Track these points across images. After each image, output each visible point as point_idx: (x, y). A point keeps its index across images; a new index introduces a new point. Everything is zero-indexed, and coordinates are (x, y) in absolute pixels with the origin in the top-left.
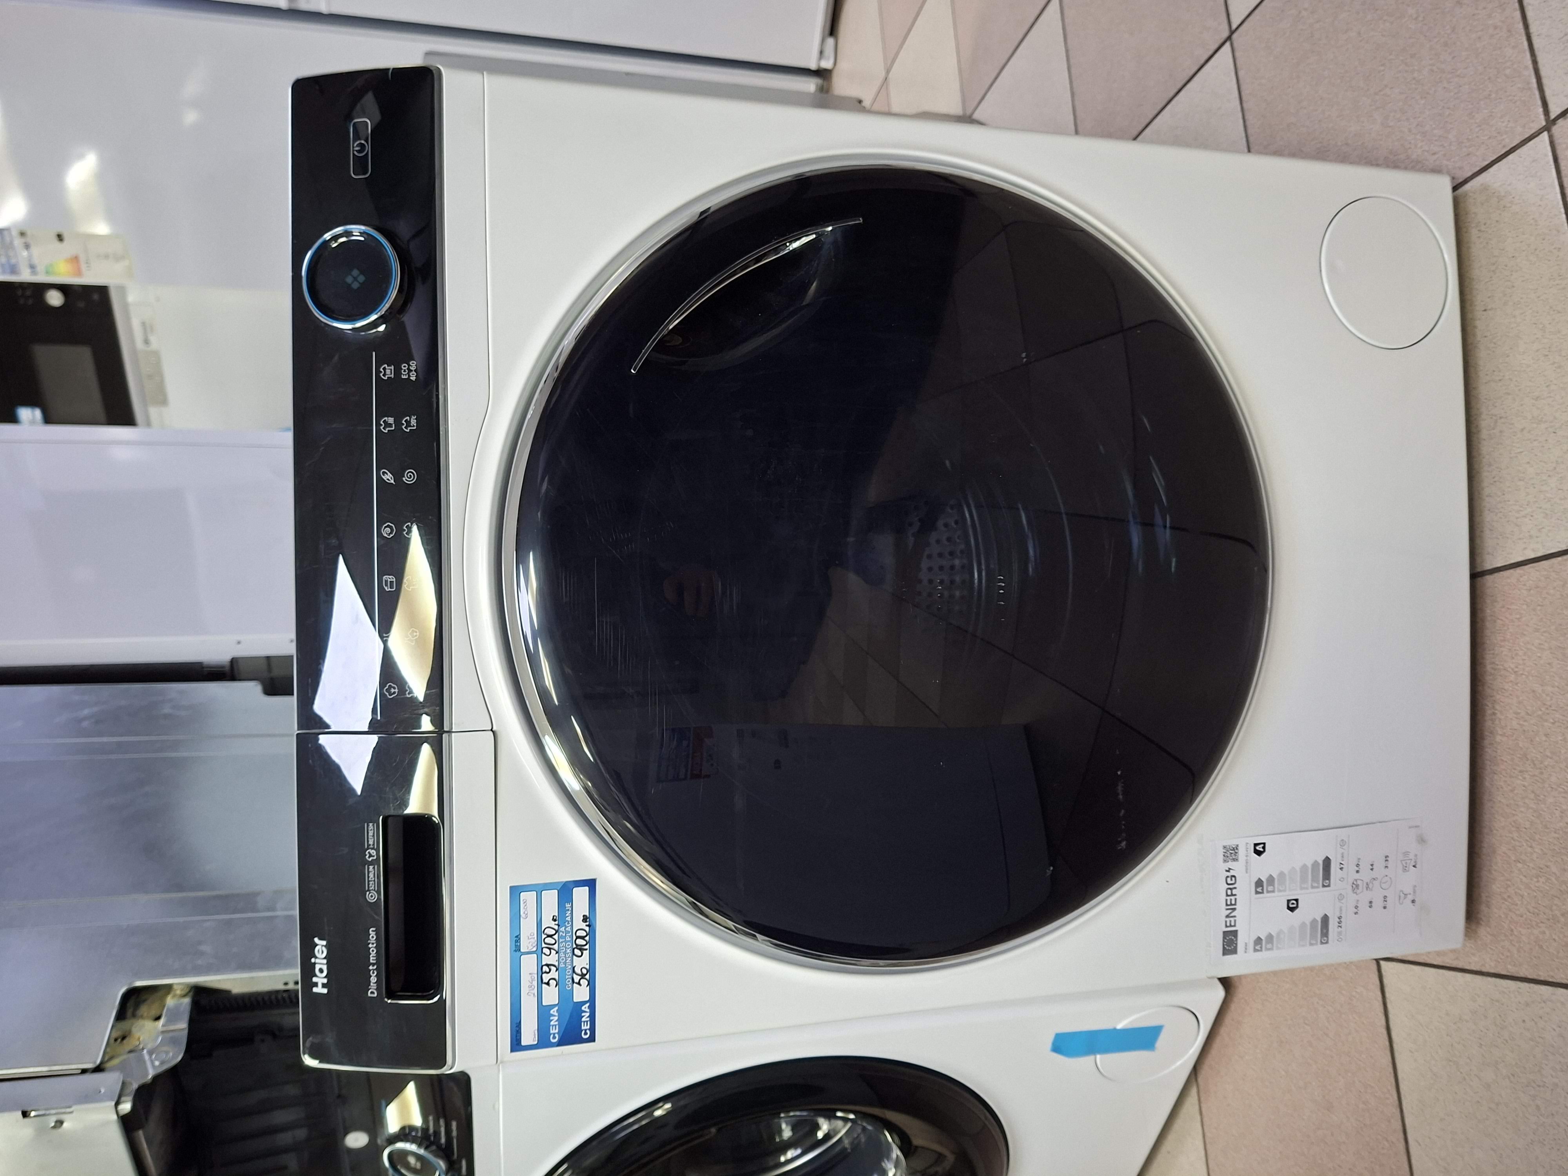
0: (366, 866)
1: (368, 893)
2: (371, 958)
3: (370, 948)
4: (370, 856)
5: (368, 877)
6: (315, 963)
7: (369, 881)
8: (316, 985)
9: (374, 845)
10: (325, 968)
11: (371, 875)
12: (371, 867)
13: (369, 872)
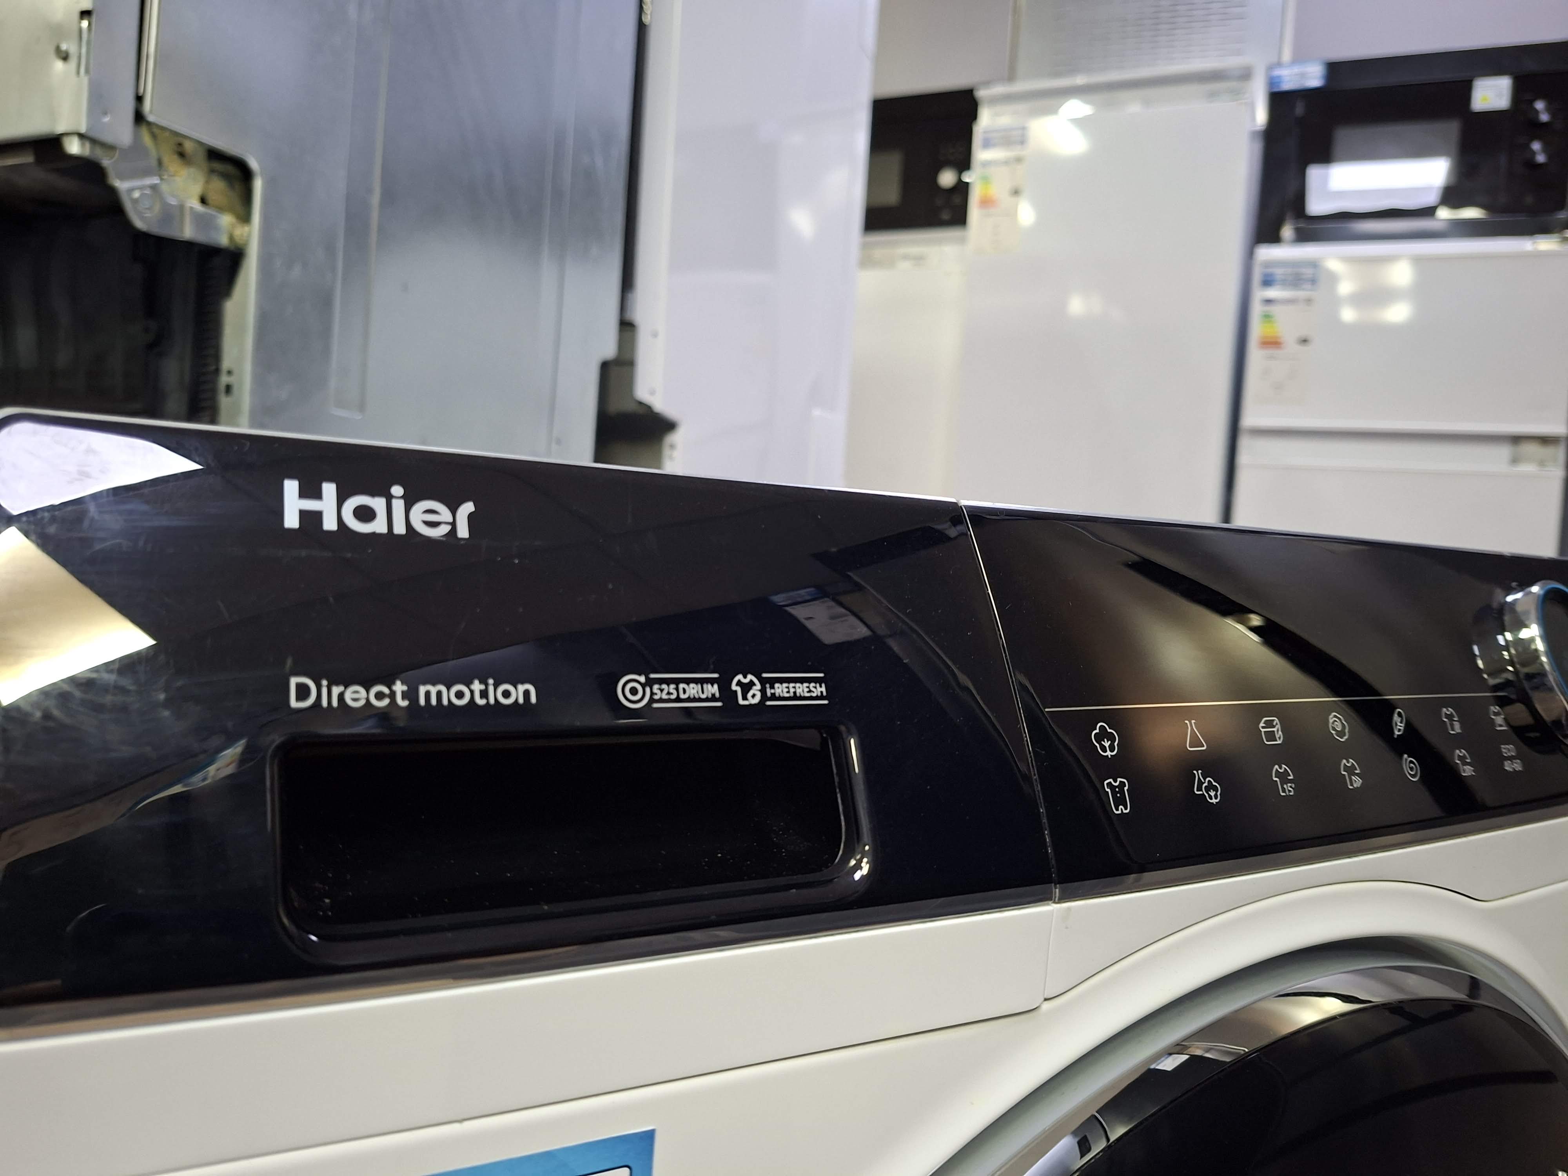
0: (716, 675)
1: (642, 679)
2: (433, 690)
3: (468, 684)
4: (746, 688)
5: (688, 681)
6: (389, 498)
7: (677, 682)
8: (310, 491)
9: (774, 697)
10: (379, 526)
11: (693, 690)
12: (714, 689)
13: (702, 681)
